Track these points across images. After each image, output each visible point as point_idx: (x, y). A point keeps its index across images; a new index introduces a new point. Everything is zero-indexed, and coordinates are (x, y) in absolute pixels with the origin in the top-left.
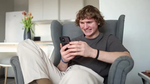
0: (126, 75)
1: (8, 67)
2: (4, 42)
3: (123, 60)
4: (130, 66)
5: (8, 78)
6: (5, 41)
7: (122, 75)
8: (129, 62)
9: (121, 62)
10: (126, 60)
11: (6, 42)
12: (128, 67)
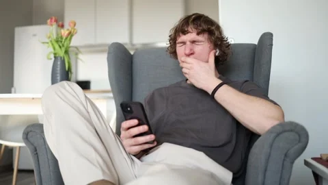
0: (293, 163)
1: (20, 147)
2: (10, 92)
3: (285, 131)
4: (300, 145)
5: (20, 171)
6: (13, 90)
7: (283, 164)
8: (299, 136)
9: (281, 135)
10: (291, 131)
11: (15, 92)
12: (296, 147)
